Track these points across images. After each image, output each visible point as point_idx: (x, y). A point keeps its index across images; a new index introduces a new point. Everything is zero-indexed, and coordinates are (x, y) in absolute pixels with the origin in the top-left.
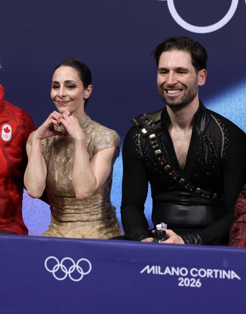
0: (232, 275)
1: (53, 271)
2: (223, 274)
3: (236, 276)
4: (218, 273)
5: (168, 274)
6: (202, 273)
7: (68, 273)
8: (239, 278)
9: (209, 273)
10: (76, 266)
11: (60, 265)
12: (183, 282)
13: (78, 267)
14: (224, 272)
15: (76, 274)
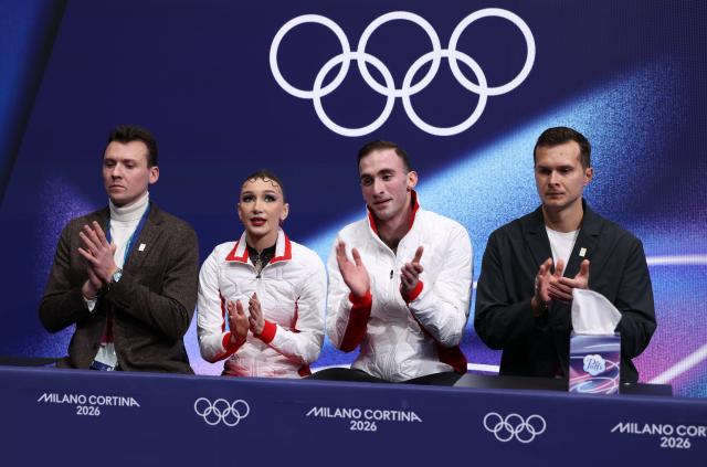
0: (413, 417)
1: (205, 415)
2: (402, 416)
3: (417, 418)
4: (397, 415)
5: (338, 417)
6: (378, 415)
7: (222, 416)
8: (420, 420)
9: (385, 415)
10: (231, 408)
11: (212, 407)
12: (356, 426)
13: (233, 409)
14: (403, 413)
15: (231, 418)
